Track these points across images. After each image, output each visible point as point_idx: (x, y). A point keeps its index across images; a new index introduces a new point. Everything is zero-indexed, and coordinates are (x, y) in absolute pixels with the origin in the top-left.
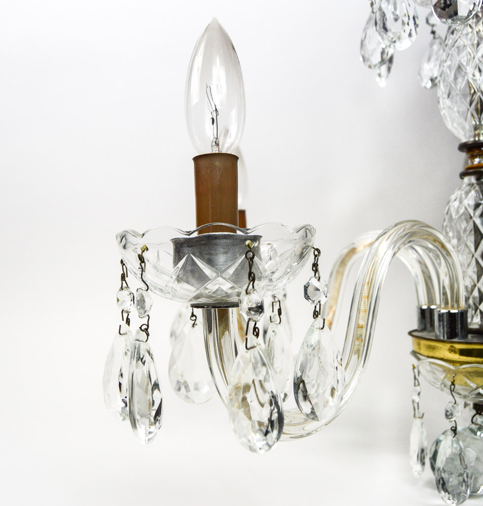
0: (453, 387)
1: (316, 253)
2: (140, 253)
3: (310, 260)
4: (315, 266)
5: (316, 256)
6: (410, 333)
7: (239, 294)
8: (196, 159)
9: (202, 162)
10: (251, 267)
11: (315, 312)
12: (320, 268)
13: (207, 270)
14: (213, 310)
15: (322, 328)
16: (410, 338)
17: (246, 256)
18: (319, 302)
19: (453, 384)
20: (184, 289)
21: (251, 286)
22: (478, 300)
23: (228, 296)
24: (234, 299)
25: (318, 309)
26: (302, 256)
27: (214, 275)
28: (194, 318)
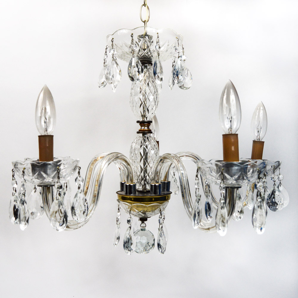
0: (130, 212)
1: (79, 168)
2: (23, 170)
3: (77, 170)
4: (79, 172)
5: (79, 169)
6: (117, 193)
7: (54, 183)
8: (39, 136)
9: (42, 138)
10: (58, 174)
11: (79, 187)
12: (80, 173)
13: (44, 175)
14: (45, 188)
15: (81, 193)
16: (117, 194)
17: (57, 172)
18: (80, 184)
19: (130, 211)
20: (37, 181)
21: (58, 181)
22: (141, 180)
23: (51, 183)
24: (53, 184)
25: (79, 186)
26: (75, 169)
27: (47, 177)
28: (35, 189)
